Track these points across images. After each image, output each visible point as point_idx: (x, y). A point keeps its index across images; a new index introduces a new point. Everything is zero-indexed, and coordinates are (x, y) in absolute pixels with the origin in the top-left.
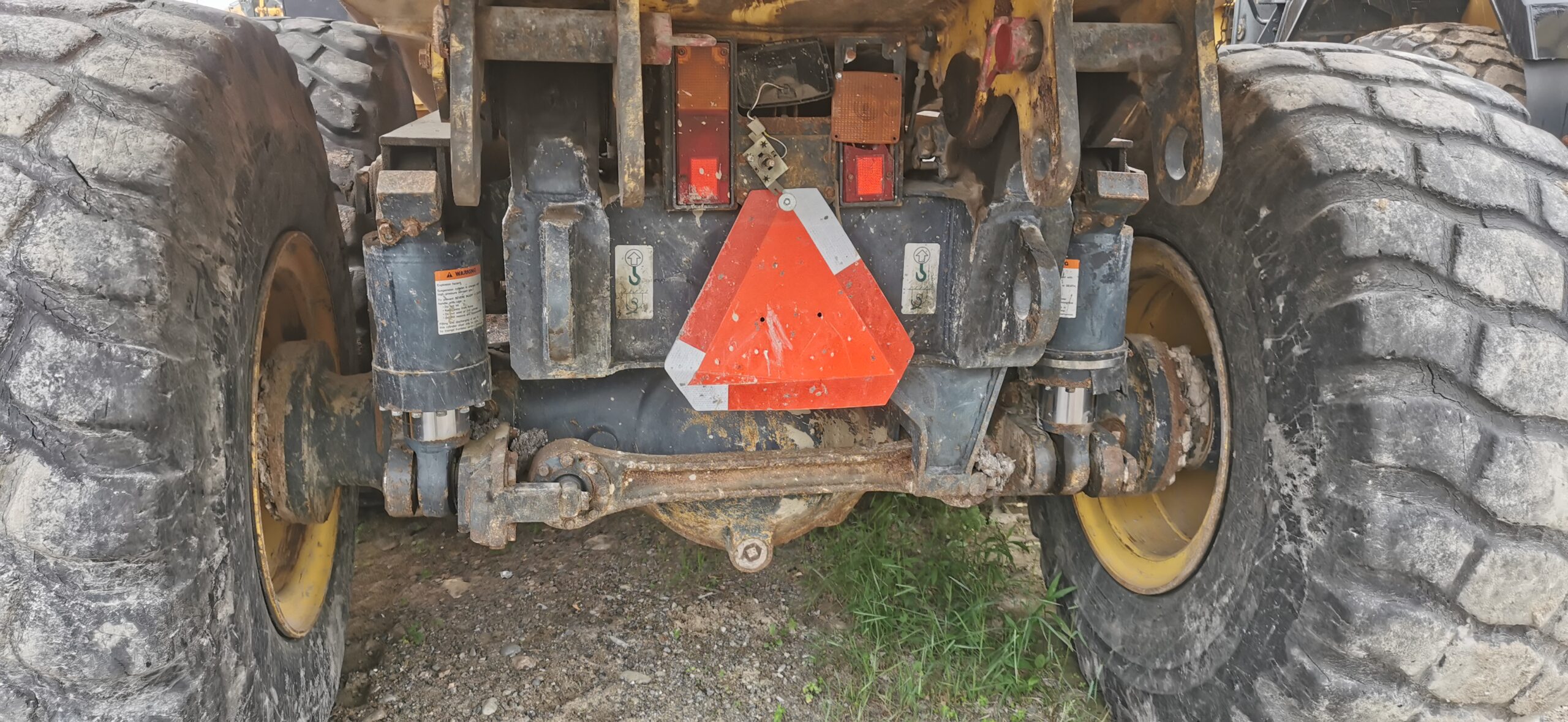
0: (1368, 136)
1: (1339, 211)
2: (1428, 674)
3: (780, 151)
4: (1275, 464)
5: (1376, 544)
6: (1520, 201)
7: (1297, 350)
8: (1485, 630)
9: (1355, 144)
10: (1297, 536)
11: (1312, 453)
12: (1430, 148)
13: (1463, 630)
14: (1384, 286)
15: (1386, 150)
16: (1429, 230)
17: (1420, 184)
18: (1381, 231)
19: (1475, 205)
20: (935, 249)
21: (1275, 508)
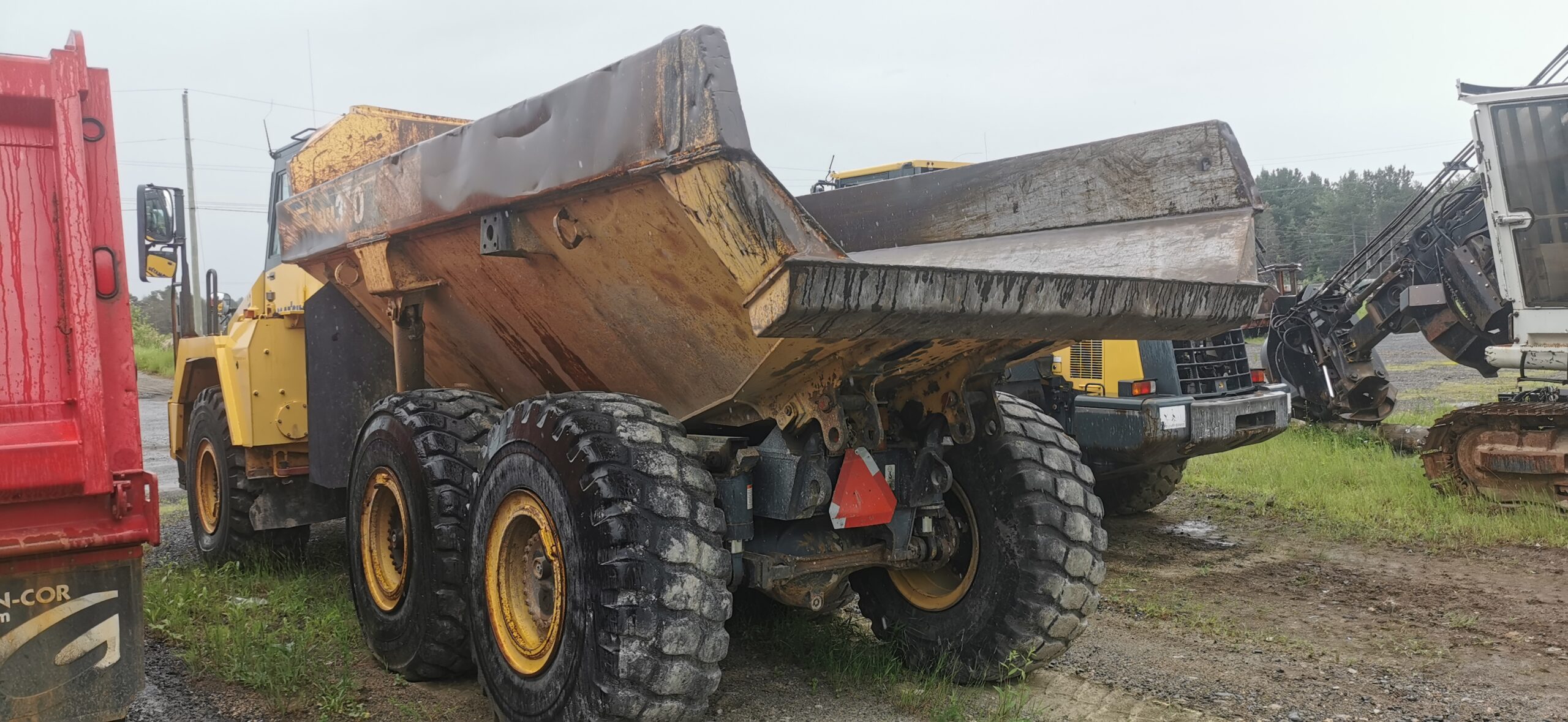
1: (1008, 445)
2: (1059, 598)
4: (1001, 535)
5: (1041, 551)
6: (1053, 440)
7: (1003, 493)
8: (1073, 579)
10: (1013, 557)
11: (1015, 527)
12: (1025, 424)
13: (1067, 580)
14: (1026, 468)
20: (893, 466)
21: (1004, 550)
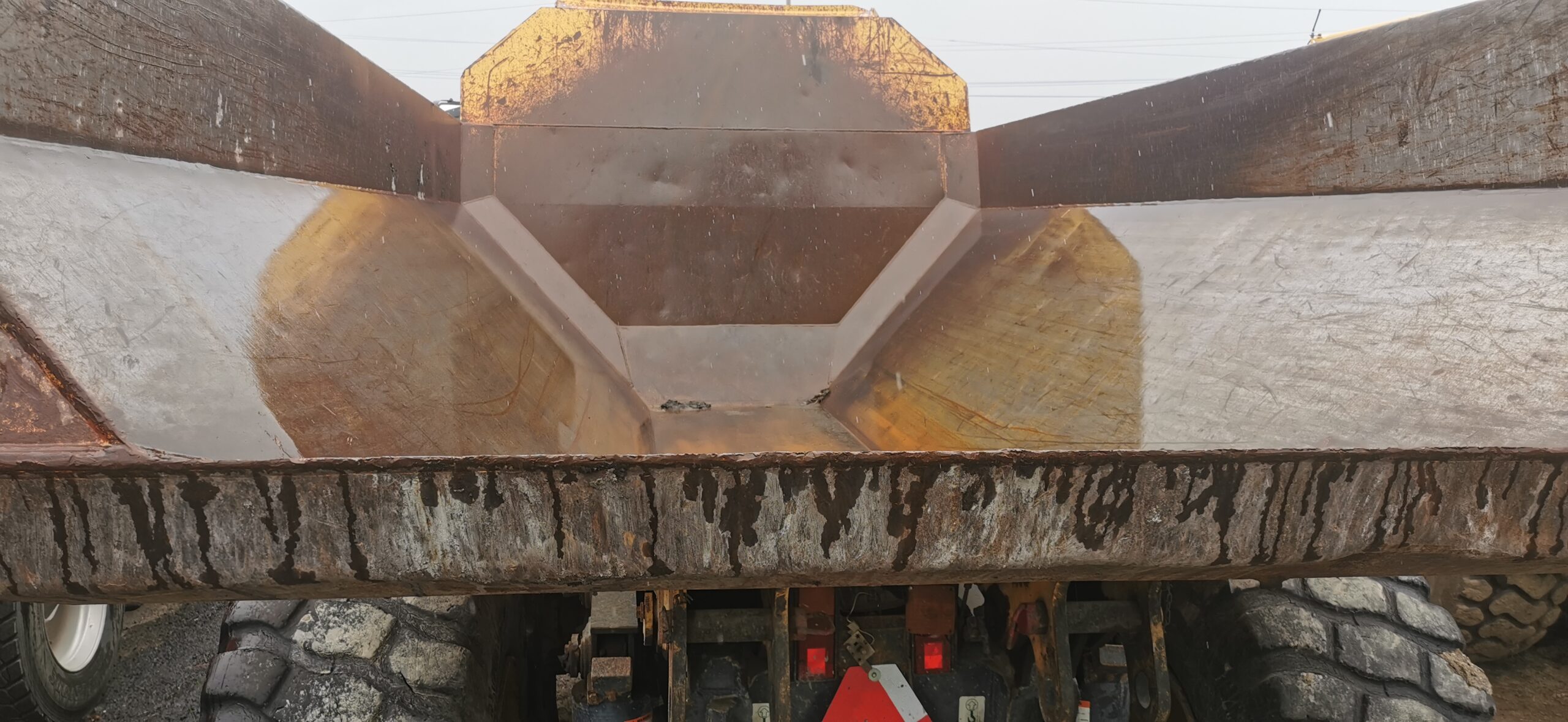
0: (1299, 618)
1: (1278, 681)
3: (869, 640)
6: (1413, 674)
9: (1290, 625)
12: (1346, 628)
15: (1312, 630)
16: (1344, 699)
17: (1338, 660)
18: (1308, 700)
19: (1379, 678)
20: (981, 700)
